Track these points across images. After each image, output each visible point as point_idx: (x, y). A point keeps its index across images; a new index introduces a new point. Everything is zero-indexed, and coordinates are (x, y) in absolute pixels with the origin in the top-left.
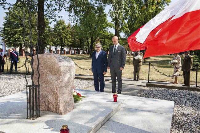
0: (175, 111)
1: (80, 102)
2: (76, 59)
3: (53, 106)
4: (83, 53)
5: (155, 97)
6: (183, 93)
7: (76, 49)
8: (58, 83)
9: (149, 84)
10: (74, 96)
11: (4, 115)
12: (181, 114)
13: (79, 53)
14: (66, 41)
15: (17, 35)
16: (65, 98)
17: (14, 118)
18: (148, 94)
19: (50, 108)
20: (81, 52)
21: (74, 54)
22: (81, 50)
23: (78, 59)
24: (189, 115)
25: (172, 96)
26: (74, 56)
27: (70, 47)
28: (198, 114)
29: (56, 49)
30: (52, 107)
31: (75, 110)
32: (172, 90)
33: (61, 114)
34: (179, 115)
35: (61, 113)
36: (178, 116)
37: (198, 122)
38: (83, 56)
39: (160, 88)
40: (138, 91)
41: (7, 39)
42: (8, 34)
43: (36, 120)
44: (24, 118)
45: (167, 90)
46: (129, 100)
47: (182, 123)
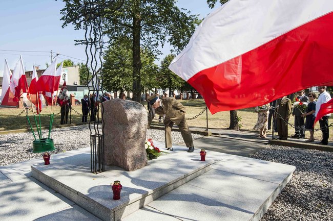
0: (295, 180)
1: (158, 158)
2: (188, 105)
3: (121, 160)
4: (199, 97)
5: (273, 160)
6: (323, 156)
7: (189, 92)
8: (124, 133)
9: (274, 140)
10: (148, 150)
11: (71, 167)
12: (304, 184)
13: (193, 97)
14: (176, 82)
15: (116, 78)
16: (134, 151)
17: (79, 171)
18: (266, 155)
19: (118, 163)
20: (197, 96)
21: (186, 99)
22: (196, 93)
23: (190, 106)
24: (314, 188)
25: (303, 159)
26: (187, 102)
27: (181, 90)
28: (331, 187)
29: (164, 92)
30: (119, 162)
31: (147, 168)
32: (307, 151)
33: (129, 171)
34: (299, 185)
35: (128, 169)
36: (297, 187)
37: (323, 197)
38: (198, 101)
39: (289, 148)
40: (253, 149)
41: (106, 82)
42: (106, 76)
43: (99, 174)
44: (88, 172)
45: (299, 150)
46: (229, 160)
47: (297, 196)
